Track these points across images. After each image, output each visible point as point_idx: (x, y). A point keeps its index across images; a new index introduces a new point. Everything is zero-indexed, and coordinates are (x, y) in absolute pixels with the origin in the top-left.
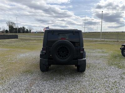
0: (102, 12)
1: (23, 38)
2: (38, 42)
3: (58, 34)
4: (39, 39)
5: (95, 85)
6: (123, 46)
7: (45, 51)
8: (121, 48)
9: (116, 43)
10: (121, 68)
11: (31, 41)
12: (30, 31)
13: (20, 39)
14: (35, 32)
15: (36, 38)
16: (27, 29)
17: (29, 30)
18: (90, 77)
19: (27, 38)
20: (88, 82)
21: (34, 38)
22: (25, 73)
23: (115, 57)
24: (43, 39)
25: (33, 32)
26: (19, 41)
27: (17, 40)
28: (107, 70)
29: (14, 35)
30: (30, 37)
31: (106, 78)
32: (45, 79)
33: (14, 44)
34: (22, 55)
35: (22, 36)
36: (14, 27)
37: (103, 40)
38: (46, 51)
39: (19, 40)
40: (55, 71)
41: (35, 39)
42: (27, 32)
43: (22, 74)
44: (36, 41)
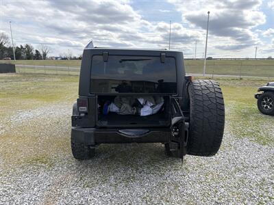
0: (209, 13)
1: (27, 71)
2: (63, 80)
3: (120, 62)
4: (67, 73)
5: (219, 193)
6: (261, 90)
7: (84, 109)
8: (256, 96)
9: (238, 82)
10: (265, 144)
11: (46, 80)
12: (45, 55)
13: (21, 74)
14: (57, 58)
15: (59, 72)
16: (37, 51)
17: (41, 53)
18: (199, 170)
19: (38, 72)
20: (198, 186)
21: (55, 73)
22: (31, 163)
23: (246, 116)
24: (79, 73)
25: (52, 58)
26: (17, 78)
27: (14, 75)
28: (235, 148)
29: (5, 64)
30: (45, 69)
31: (239, 170)
32: (87, 180)
33: (4, 86)
34: (25, 115)
35: (24, 67)
36: (5, 46)
37: (210, 76)
38: (89, 109)
39: (19, 76)
40: (112, 157)
41: (57, 75)
42: (38, 56)
43: (22, 167)
44: (60, 80)
